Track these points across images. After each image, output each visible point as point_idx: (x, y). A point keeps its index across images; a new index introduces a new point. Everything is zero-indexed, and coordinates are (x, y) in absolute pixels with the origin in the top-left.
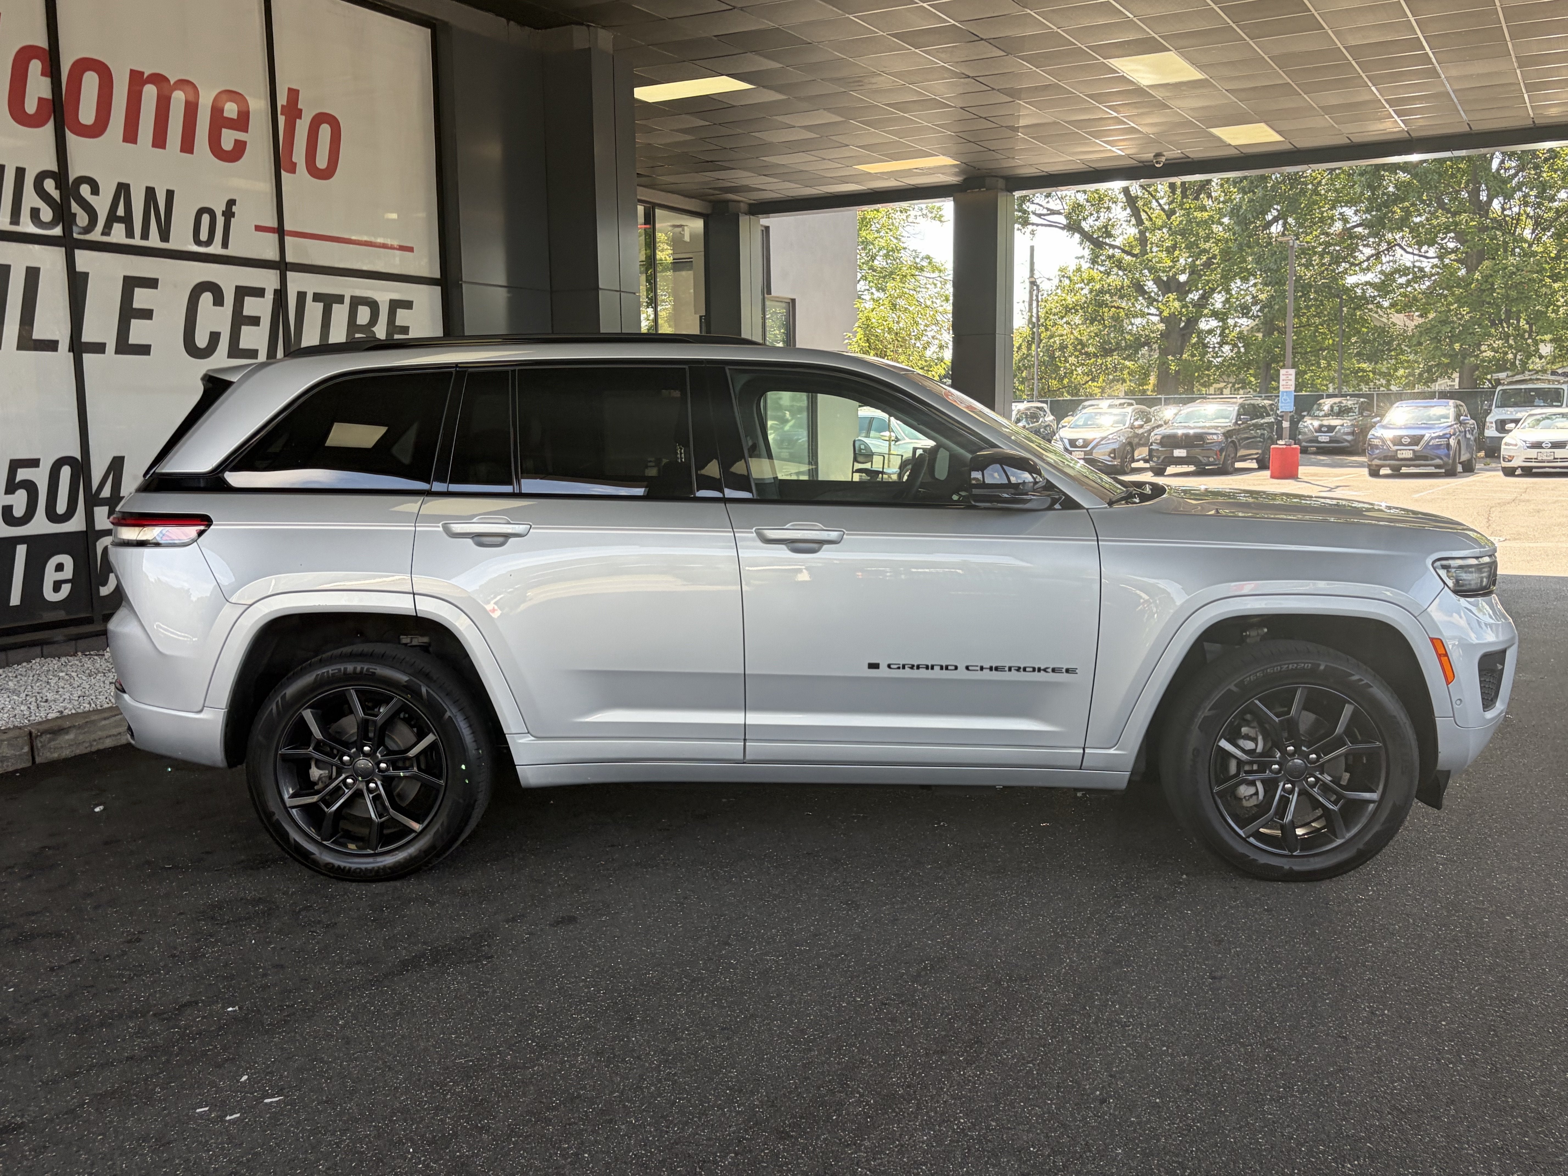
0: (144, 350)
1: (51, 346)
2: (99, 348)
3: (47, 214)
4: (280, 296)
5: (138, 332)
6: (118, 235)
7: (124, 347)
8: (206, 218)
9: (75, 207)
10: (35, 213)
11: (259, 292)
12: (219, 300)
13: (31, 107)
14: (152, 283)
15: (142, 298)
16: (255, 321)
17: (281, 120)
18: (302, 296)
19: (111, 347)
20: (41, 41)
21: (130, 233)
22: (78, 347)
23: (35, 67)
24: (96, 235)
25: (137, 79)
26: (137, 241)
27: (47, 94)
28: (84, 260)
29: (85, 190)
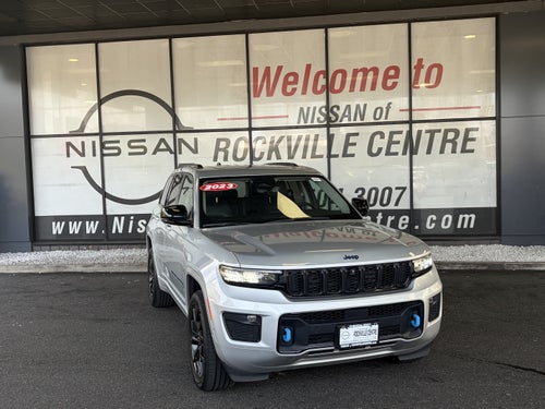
0: (353, 155)
1: (321, 156)
2: (337, 156)
3: (322, 118)
4: (410, 133)
5: (351, 150)
6: (345, 121)
7: (345, 155)
8: (379, 111)
9: (331, 115)
10: (318, 119)
11: (401, 132)
12: (382, 137)
13: (319, 88)
14: (357, 134)
15: (352, 140)
16: (398, 142)
17: (414, 71)
18: (420, 132)
19: (341, 155)
20: (324, 69)
21: (350, 120)
22: (330, 156)
23: (322, 76)
24: (338, 122)
25: (355, 72)
26: (352, 122)
27: (324, 83)
28: (332, 130)
29: (335, 109)
